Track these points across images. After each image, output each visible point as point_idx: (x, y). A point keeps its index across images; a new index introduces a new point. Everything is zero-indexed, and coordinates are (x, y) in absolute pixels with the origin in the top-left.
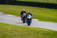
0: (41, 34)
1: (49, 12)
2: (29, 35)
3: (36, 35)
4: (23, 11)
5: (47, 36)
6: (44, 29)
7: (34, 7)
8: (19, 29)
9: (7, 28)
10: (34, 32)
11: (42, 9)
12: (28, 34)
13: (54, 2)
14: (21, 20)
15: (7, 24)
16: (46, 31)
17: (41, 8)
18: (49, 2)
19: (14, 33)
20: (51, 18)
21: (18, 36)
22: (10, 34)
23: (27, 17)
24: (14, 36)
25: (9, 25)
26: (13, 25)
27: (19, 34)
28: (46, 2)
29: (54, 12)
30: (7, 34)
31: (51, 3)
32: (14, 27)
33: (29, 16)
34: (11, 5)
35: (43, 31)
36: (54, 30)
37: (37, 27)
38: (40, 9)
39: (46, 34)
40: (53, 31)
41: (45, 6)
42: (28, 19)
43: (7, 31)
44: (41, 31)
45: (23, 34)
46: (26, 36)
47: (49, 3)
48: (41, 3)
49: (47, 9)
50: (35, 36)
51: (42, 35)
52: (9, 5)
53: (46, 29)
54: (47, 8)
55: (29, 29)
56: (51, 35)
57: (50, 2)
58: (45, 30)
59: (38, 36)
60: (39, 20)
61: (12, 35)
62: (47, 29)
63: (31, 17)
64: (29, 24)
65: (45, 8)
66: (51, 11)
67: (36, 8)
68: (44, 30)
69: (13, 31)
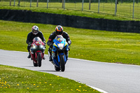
0: (4, 78)
1: (23, 31)
5: (18, 82)
11: (5, 23)
13: (32, 8)
14: (29, 57)
17: (4, 22)
23: (55, 44)
28: (16, 8)
31: (25, 10)
38: (2, 24)
39: (16, 78)
41: (12, 17)
42: (58, 51)
47: (21, 11)
49: (18, 23)
51: (8, 80)
53: (15, 68)
54: (16, 21)
56: (27, 79)
57: (24, 8)
63: (66, 44)
65: (13, 20)
66: (27, 26)
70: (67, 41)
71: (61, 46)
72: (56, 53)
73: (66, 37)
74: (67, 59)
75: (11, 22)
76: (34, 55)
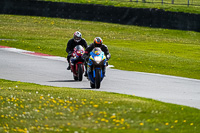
0: (120, 113)
1: (149, 40)
2: (81, 118)
3: (102, 116)
4: (76, 37)
5: (141, 119)
6: (132, 97)
7: (98, 24)
8: (47, 98)
9: (4, 93)
10: (97, 108)
11: (123, 29)
12: (77, 114)
13: (164, 6)
15: (4, 80)
16: (138, 104)
17: (121, 26)
18: (148, 6)
19: (28, 110)
20: (156, 59)
21: (44, 119)
22: (14, 113)
23: (91, 57)
24: (29, 119)
25: (10, 83)
26: (26, 84)
27: (45, 115)
28: (140, 5)
29: (165, 40)
30: (6, 113)
31: (154, 9)
32: (28, 91)
33: (97, 55)
34: (18, 17)
35: (128, 105)
36: (166, 101)
37: (108, 91)
38: (118, 29)
39: (138, 114)
40: (163, 103)
41: (134, 19)
42: (94, 65)
43: (5, 105)
44: (121, 103)
45: (60, 115)
46: (70, 120)
47: (148, 9)
48: (122, 8)
49: (143, 28)
50: (100, 121)
51: (126, 117)
52: (10, 17)
54: (140, 25)
55: (80, 98)
56: (156, 116)
57: (153, 6)
58: (134, 101)
59: (111, 121)
60: (115, 68)
61: (22, 118)
62: (142, 98)
63: (105, 57)
64: (96, 84)
65: (134, 24)
67: (105, 24)
68: (131, 100)
69: (24, 103)
70: (106, 54)
71: (98, 59)
72: (92, 67)
73: (105, 50)
74: (104, 75)
75: (133, 27)
76: (74, 67)
